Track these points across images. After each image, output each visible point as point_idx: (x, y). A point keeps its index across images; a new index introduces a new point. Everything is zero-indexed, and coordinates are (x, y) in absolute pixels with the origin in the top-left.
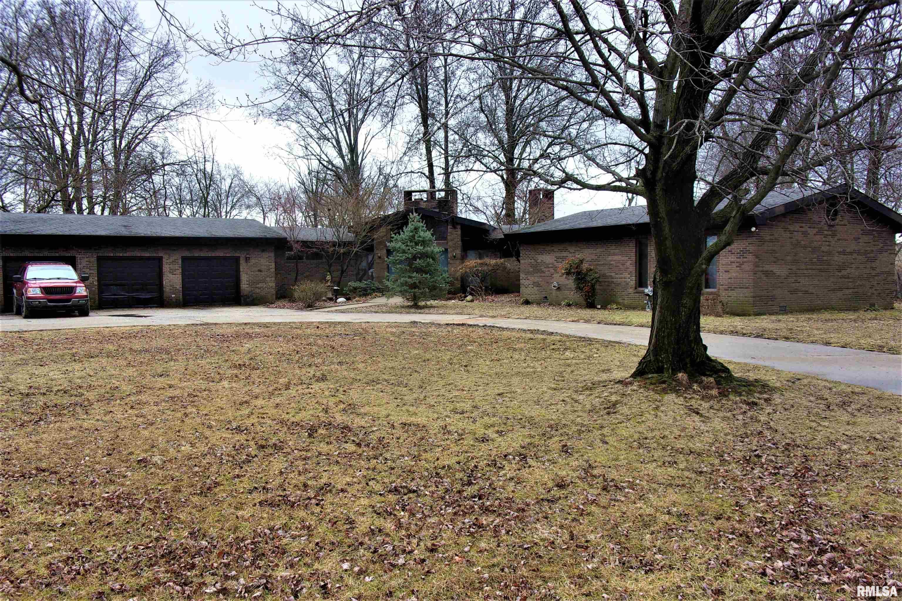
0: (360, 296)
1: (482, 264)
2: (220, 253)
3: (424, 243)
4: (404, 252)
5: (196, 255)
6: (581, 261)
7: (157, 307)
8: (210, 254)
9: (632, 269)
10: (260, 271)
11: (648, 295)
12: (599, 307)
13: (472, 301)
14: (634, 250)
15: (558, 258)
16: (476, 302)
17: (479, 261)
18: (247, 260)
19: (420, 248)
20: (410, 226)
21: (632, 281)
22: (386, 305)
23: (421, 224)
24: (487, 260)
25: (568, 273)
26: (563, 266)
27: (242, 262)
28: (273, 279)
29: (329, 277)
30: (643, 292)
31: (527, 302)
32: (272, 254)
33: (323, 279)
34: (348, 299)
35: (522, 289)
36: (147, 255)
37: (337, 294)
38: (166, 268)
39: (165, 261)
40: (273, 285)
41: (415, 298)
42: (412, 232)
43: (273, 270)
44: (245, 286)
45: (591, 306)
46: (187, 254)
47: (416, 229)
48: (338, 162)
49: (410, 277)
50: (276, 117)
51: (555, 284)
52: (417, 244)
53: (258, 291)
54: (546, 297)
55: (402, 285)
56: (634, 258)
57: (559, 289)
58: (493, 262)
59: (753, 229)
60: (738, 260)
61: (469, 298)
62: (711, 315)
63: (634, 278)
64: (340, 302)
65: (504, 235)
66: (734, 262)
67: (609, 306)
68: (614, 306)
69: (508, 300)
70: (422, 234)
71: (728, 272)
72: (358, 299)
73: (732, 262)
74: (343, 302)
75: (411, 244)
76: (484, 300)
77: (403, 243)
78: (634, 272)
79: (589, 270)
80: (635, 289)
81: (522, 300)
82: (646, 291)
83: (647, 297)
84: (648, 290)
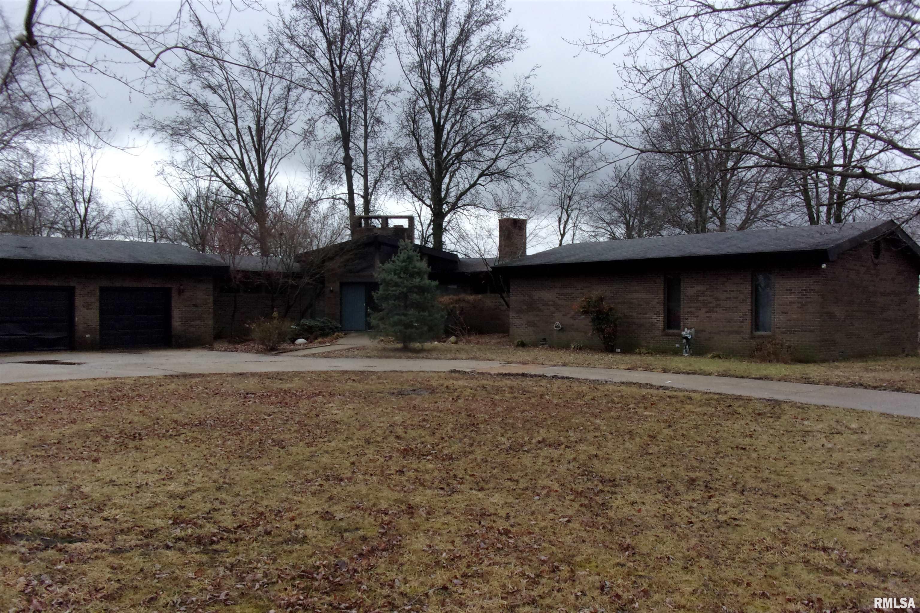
1: (458, 301)
2: (148, 284)
3: (419, 274)
4: (397, 285)
5: (118, 285)
6: (601, 299)
7: (66, 350)
8: (135, 284)
9: (660, 308)
10: (195, 306)
11: (686, 338)
12: (619, 350)
13: (456, 343)
14: (662, 287)
15: (561, 295)
16: (461, 345)
17: (455, 298)
18: (180, 292)
19: (416, 281)
21: (660, 322)
22: (364, 348)
24: (462, 296)
25: (586, 312)
26: (577, 304)
27: (174, 294)
28: (211, 316)
29: (275, 314)
30: (680, 335)
31: (522, 345)
32: (211, 286)
34: (306, 339)
35: (513, 330)
36: (56, 284)
37: (295, 334)
38: (79, 301)
39: (77, 292)
40: (211, 322)
41: (406, 339)
42: (403, 261)
43: (211, 305)
44: (176, 323)
45: (610, 350)
46: (106, 283)
49: (405, 315)
50: (170, 132)
51: (558, 323)
52: (412, 276)
53: (192, 329)
54: (545, 339)
55: (395, 324)
56: (662, 296)
57: (562, 330)
58: (471, 298)
59: (824, 266)
60: (800, 300)
61: (453, 339)
62: (778, 361)
63: (662, 319)
64: (300, 345)
65: (492, 268)
66: (794, 303)
67: (637, 350)
68: (643, 350)
69: (494, 341)
70: (418, 264)
71: (787, 313)
72: (320, 340)
73: (791, 302)
74: (304, 344)
75: (405, 276)
76: (469, 342)
77: (395, 274)
78: (662, 312)
79: (611, 309)
80: (664, 330)
81: (516, 342)
82: (684, 333)
83: (684, 341)
84: (686, 333)
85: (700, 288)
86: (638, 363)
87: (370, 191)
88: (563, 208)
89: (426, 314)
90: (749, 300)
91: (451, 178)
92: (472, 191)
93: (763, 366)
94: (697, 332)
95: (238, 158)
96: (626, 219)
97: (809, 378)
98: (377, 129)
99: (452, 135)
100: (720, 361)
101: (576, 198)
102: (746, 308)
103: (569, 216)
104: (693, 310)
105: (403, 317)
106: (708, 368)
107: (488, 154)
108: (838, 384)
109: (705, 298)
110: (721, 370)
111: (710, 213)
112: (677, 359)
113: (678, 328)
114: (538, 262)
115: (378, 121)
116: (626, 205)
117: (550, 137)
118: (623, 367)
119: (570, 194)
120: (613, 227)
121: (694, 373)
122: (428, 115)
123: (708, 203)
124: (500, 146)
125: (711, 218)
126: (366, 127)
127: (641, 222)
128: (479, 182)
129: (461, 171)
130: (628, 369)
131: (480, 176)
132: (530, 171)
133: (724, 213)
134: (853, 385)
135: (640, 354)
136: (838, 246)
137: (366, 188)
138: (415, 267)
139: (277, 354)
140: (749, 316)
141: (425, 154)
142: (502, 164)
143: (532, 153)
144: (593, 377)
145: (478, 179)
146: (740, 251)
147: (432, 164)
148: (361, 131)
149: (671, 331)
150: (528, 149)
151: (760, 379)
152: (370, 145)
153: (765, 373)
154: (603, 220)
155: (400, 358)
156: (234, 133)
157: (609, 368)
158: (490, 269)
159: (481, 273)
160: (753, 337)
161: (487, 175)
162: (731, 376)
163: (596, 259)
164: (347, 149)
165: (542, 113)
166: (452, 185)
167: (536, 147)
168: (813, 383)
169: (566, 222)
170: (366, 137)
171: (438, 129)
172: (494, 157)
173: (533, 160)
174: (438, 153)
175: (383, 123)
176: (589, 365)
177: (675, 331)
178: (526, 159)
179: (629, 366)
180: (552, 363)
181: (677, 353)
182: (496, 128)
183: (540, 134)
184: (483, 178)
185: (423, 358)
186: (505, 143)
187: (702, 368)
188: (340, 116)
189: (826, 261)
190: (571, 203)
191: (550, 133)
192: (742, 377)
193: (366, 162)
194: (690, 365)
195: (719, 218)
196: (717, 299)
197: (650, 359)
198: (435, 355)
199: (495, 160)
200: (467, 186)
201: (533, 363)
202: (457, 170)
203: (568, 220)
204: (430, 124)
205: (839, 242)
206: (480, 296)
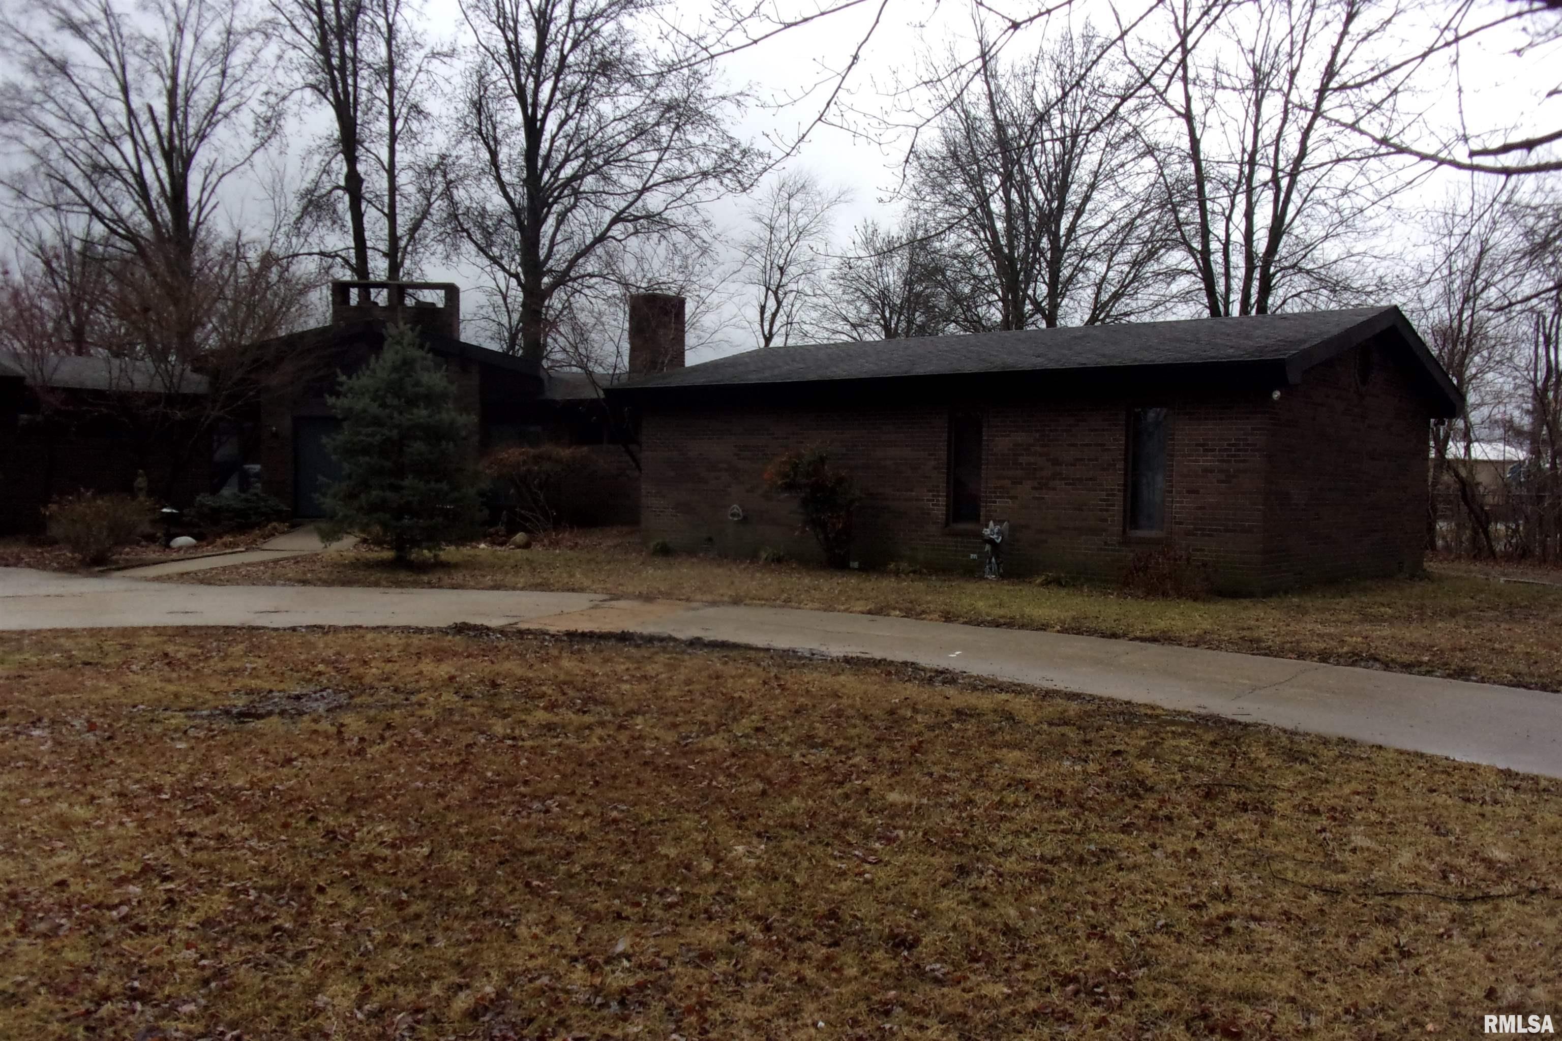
0: (232, 531)
1: (538, 459)
3: (431, 399)
4: (377, 422)
6: (822, 460)
9: (940, 479)
11: (991, 542)
12: (855, 565)
13: (527, 546)
14: (945, 436)
15: (743, 449)
16: (538, 552)
17: (532, 451)
19: (421, 413)
20: (389, 356)
21: (938, 508)
22: (312, 558)
23: (419, 353)
24: (547, 448)
25: (790, 487)
26: (773, 469)
29: (141, 482)
30: (979, 535)
31: (665, 551)
33: (128, 489)
34: (199, 537)
35: (647, 518)
37: (174, 526)
41: (401, 544)
42: (395, 369)
45: (838, 563)
47: (407, 364)
48: (139, 220)
51: (736, 508)
52: (412, 402)
55: (373, 508)
56: (943, 454)
57: (745, 520)
58: (565, 453)
59: (1276, 395)
60: (1225, 466)
61: (520, 537)
62: (1180, 596)
63: (942, 501)
64: (180, 548)
65: (606, 391)
66: (1212, 471)
67: (892, 566)
68: (904, 565)
69: (610, 543)
70: (425, 378)
71: (1197, 492)
72: (228, 539)
73: (1206, 471)
74: (189, 547)
75: (396, 402)
76: (555, 544)
77: (374, 400)
78: (942, 485)
79: (840, 480)
80: (947, 524)
81: (652, 545)
82: (987, 532)
83: (988, 547)
84: (991, 530)
85: (1021, 438)
86: (892, 597)
87: (403, 243)
88: (768, 289)
89: (444, 486)
90: (1120, 465)
91: (560, 222)
92: (599, 250)
93: (1152, 606)
94: (1012, 528)
95: (131, 169)
96: (883, 317)
97: (1259, 640)
98: (415, 126)
99: (560, 142)
100: (1063, 592)
101: (792, 270)
102: (1114, 480)
103: (779, 303)
104: (1007, 483)
105: (388, 494)
106: (1039, 612)
107: (631, 182)
108: (1324, 657)
109: (1032, 460)
110: (1067, 615)
111: (1028, 307)
112: (971, 586)
113: (976, 518)
114: (701, 381)
115: (416, 109)
116: (884, 294)
117: (744, 153)
118: (860, 606)
119: (782, 262)
120: (861, 330)
121: (1010, 624)
122: (514, 103)
123: (1027, 288)
124: (651, 167)
125: (1031, 316)
126: (393, 120)
127: (910, 322)
128: (610, 234)
129: (578, 213)
130: (870, 612)
131: (614, 221)
132: (708, 216)
133: (1055, 306)
134: (1355, 659)
135: (897, 574)
136: (1306, 354)
137: (393, 238)
138: (418, 384)
139: (102, 574)
140: (1119, 498)
141: (506, 177)
142: (654, 201)
143: (712, 182)
144: (782, 642)
145: (609, 228)
146: (1104, 362)
147: (519, 195)
148: (383, 125)
149: (962, 526)
150: (705, 174)
151: (1154, 640)
152: (403, 157)
153: (1162, 624)
154: (845, 319)
155: (377, 584)
156: (123, 120)
157: (829, 608)
158: (602, 394)
159: (581, 402)
160: (1126, 541)
161: (625, 220)
162: (1091, 632)
163: (812, 377)
164: (352, 161)
165: (729, 107)
166: (559, 238)
167: (716, 172)
168: (1269, 652)
169: (774, 315)
170: (393, 137)
171: (533, 129)
172: (640, 187)
173: (714, 195)
174: (532, 178)
175: (427, 116)
176: (787, 601)
177: (969, 526)
178: (701, 194)
179: (871, 606)
180: (709, 597)
181: (972, 572)
182: (640, 132)
183: (727, 146)
184: (620, 226)
185: (430, 585)
186: (660, 160)
187: (1027, 610)
188: (336, 95)
189: (1283, 384)
190: (784, 281)
191: (744, 145)
192: (1114, 636)
193: (393, 189)
194: (1001, 605)
195: (1044, 316)
196: (1056, 462)
197: (915, 588)
198: (458, 577)
199: (641, 193)
200: (589, 239)
201: (668, 595)
202: (569, 210)
203: (777, 311)
204: (518, 117)
205: (1307, 346)
206: (585, 449)
